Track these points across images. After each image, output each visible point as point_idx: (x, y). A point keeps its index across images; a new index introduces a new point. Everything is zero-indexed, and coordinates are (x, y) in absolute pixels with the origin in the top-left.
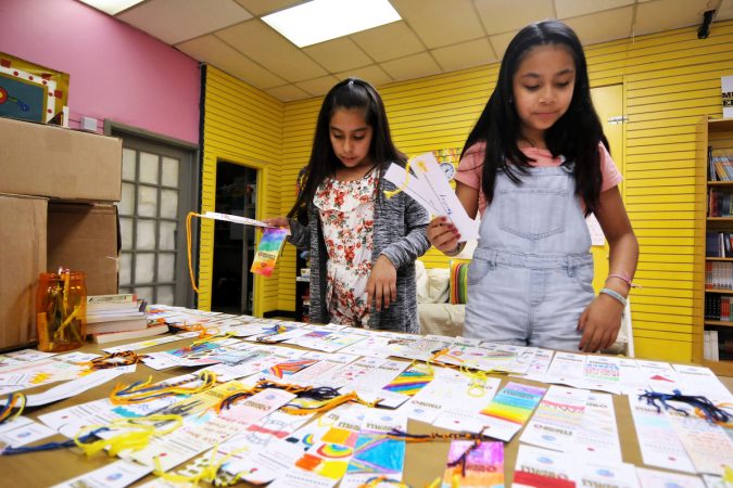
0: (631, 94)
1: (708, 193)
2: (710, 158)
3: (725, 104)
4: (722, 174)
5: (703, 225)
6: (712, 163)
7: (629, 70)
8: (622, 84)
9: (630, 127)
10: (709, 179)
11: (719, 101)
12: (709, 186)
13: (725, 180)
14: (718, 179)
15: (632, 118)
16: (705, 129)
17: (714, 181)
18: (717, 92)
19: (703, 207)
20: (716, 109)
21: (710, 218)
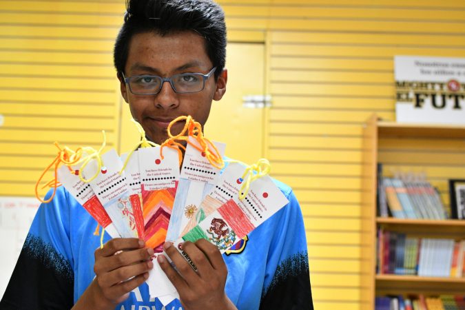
0: (276, 63)
1: (378, 235)
2: (379, 180)
3: (399, 97)
4: (395, 207)
5: (371, 284)
6: (382, 188)
7: (274, 24)
8: (263, 43)
9: (276, 115)
10: (378, 214)
11: (391, 91)
12: (379, 225)
13: (399, 218)
14: (390, 214)
15: (278, 102)
16: (374, 133)
17: (385, 218)
18: (387, 78)
19: (371, 254)
20: (387, 104)
21: (381, 276)
